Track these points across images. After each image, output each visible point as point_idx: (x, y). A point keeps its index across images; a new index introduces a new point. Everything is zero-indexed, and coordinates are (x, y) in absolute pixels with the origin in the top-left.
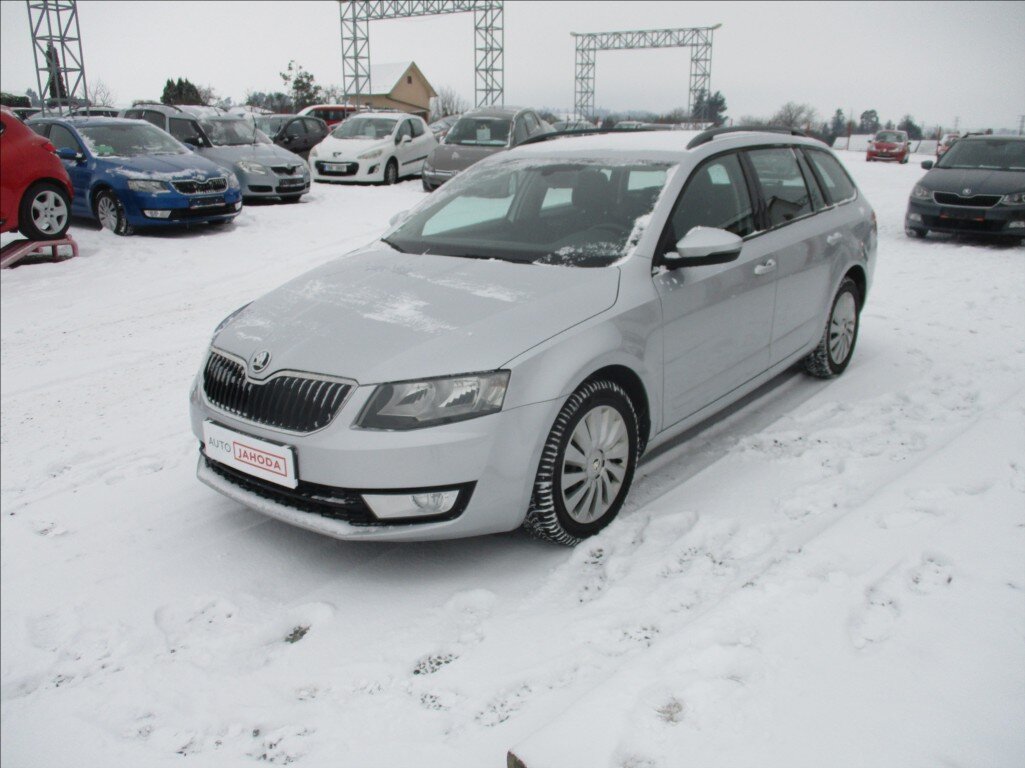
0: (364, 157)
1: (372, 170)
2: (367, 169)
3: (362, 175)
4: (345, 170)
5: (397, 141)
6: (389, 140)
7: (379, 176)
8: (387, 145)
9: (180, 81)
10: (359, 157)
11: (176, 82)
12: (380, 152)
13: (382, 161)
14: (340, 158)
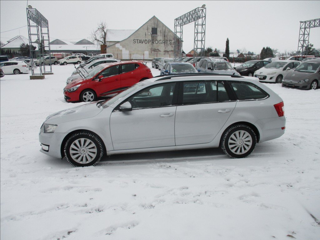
0: (269, 74)
1: (271, 78)
2: (269, 78)
3: (267, 80)
4: (262, 78)
5: (285, 69)
6: (282, 69)
7: (274, 80)
8: (279, 71)
9: (267, 48)
10: (268, 74)
11: (266, 48)
12: (275, 73)
13: (275, 76)
14: (262, 74)
